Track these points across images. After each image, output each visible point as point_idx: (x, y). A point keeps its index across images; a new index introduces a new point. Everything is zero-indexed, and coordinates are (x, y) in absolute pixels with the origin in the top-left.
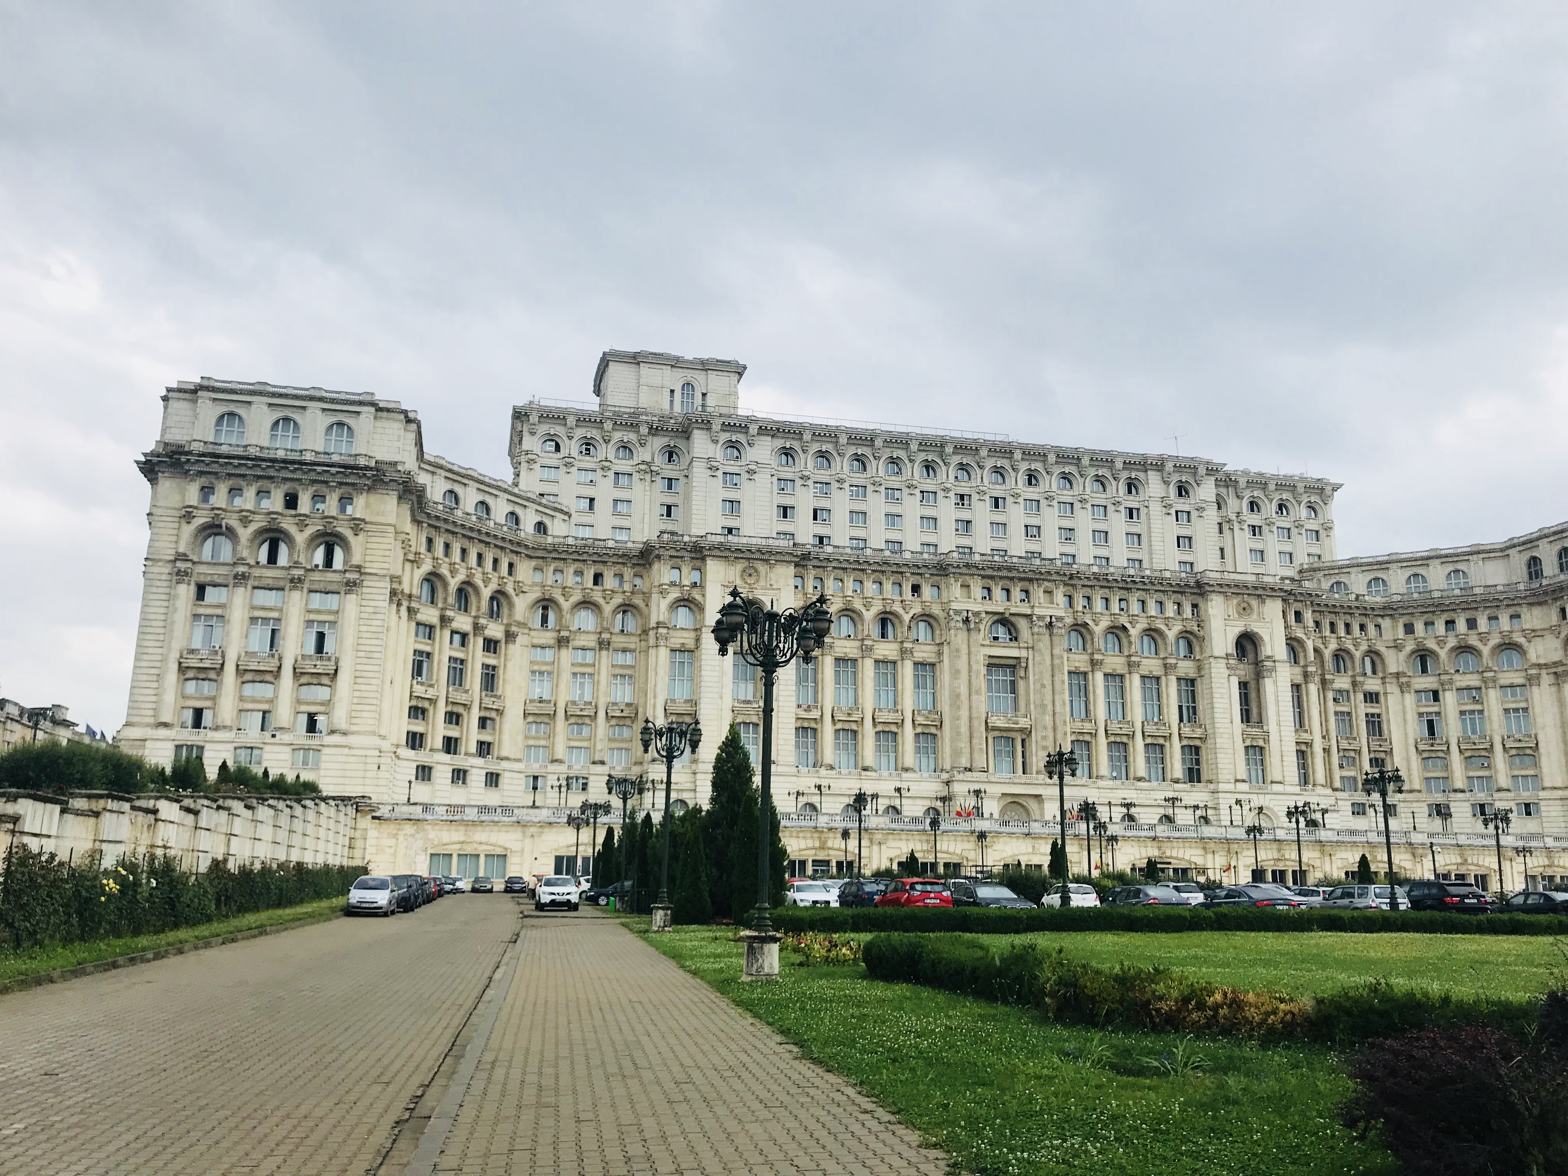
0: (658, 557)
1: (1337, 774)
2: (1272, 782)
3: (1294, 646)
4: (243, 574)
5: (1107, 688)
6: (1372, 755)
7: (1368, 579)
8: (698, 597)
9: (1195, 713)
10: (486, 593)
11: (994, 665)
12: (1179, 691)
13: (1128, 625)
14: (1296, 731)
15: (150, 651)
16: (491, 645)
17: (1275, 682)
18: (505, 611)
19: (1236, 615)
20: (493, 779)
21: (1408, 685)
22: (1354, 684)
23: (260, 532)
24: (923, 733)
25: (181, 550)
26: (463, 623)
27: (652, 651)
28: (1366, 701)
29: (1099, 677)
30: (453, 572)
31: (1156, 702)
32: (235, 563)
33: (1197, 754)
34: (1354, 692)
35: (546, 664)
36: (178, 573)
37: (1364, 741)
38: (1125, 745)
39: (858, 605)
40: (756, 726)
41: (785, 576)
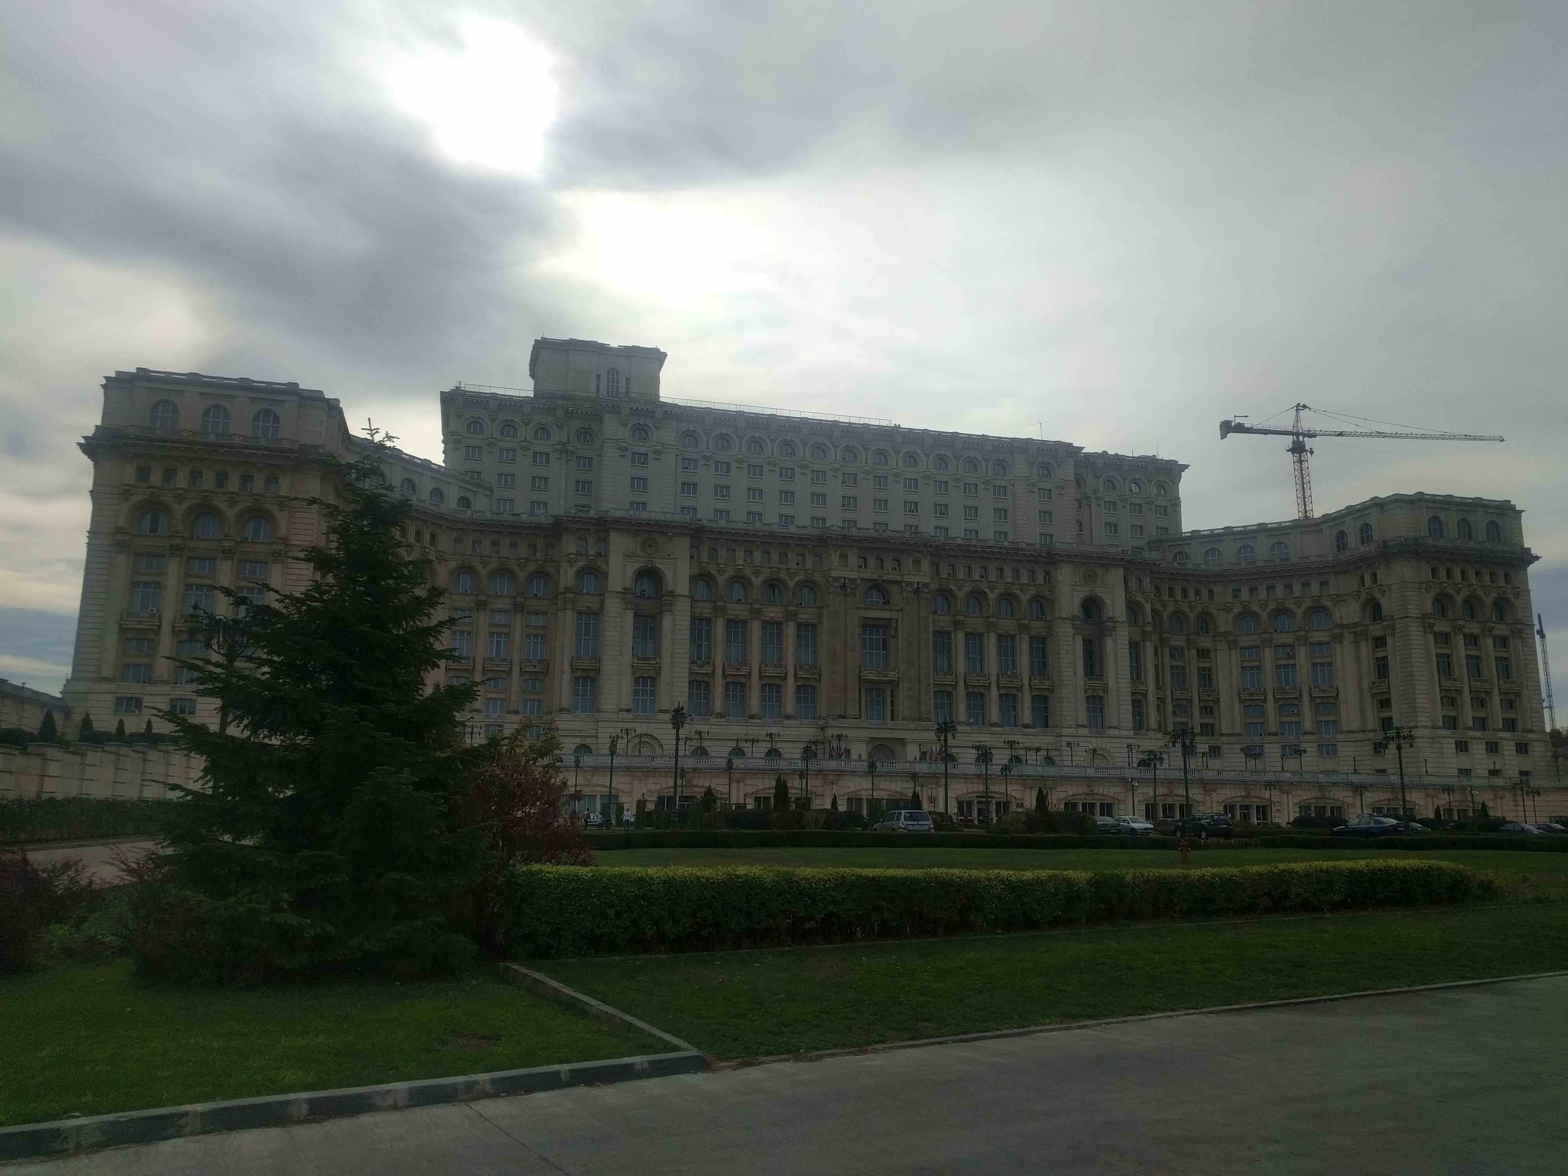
0: (567, 530)
1: (1170, 720)
2: (1111, 727)
4: (178, 546)
5: (967, 644)
7: (1206, 550)
8: (601, 564)
9: (1044, 666)
11: (868, 625)
12: (1031, 648)
13: (987, 591)
14: (1133, 683)
15: (93, 614)
17: (1115, 641)
19: (1082, 582)
21: (1235, 643)
22: (1189, 641)
23: (194, 508)
24: (804, 685)
25: (121, 524)
27: (561, 615)
28: (1198, 657)
29: (961, 635)
31: (1009, 657)
32: (170, 536)
33: (1045, 703)
34: (1188, 649)
35: (466, 624)
36: (118, 545)
37: (1195, 692)
38: (982, 695)
39: (748, 572)
40: (654, 680)
41: (682, 546)
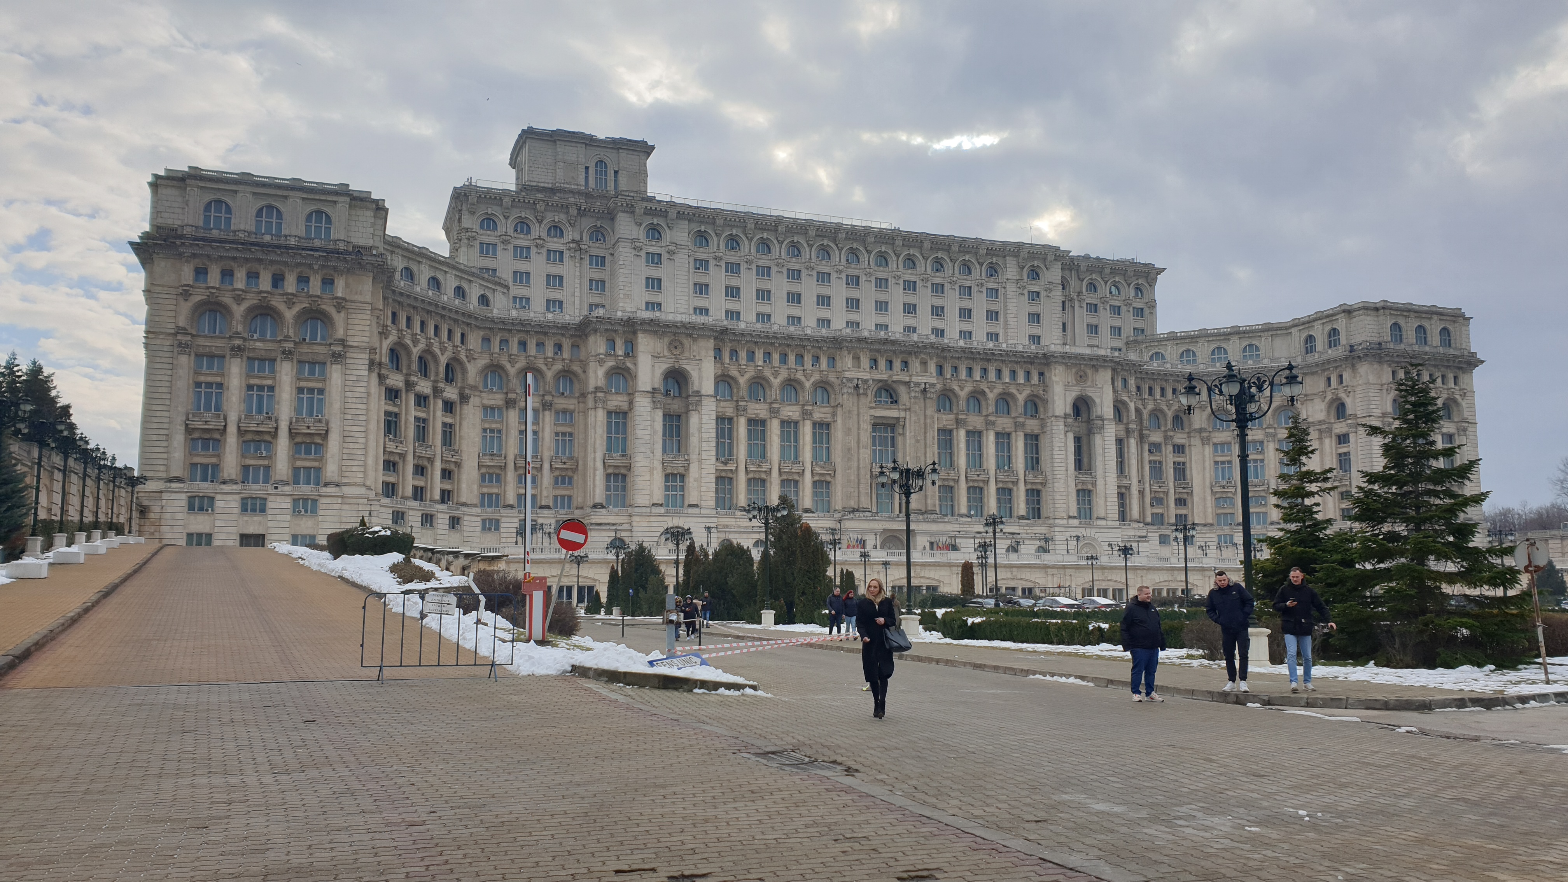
0: (596, 331)
1: (1149, 511)
2: (1098, 518)
3: (1119, 409)
4: (239, 347)
5: (967, 441)
6: (1177, 496)
7: (1181, 351)
8: (629, 365)
9: (1038, 463)
10: (443, 360)
11: (878, 425)
12: (1026, 444)
13: (987, 390)
14: (1118, 477)
15: (158, 414)
16: (449, 407)
17: (1103, 438)
18: (459, 376)
19: (1074, 382)
20: (454, 522)
21: (1208, 439)
22: (1166, 438)
23: (250, 310)
24: (820, 481)
25: (181, 324)
26: (424, 387)
27: (591, 413)
28: (1174, 452)
29: (962, 433)
30: (415, 342)
31: (1006, 454)
32: (231, 337)
33: (1038, 496)
34: (1165, 445)
35: (496, 422)
36: (180, 345)
37: (1171, 484)
38: (981, 489)
39: (767, 373)
40: (682, 476)
41: (705, 349)
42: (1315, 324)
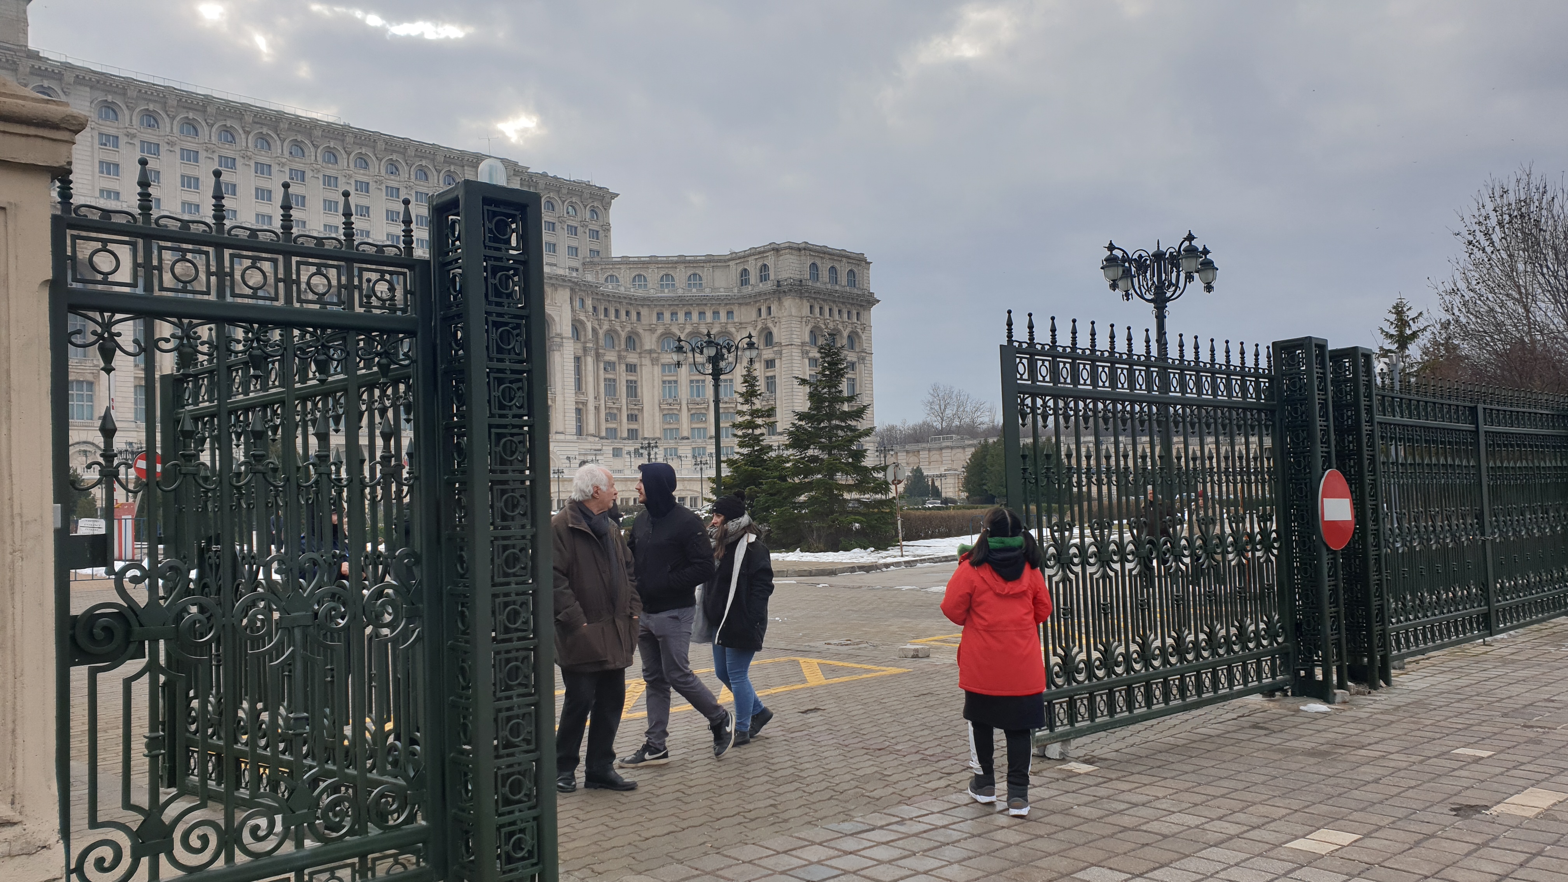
1: (604, 426)
2: (559, 430)
3: (577, 328)
6: (630, 412)
7: (633, 275)
17: (564, 353)
21: (657, 359)
22: (620, 357)
34: (619, 364)
37: (624, 401)
42: (750, 259)
